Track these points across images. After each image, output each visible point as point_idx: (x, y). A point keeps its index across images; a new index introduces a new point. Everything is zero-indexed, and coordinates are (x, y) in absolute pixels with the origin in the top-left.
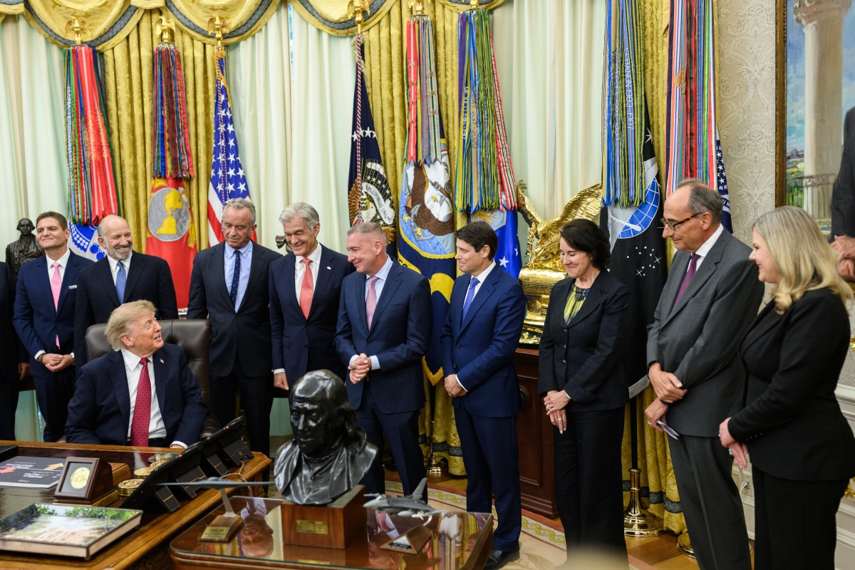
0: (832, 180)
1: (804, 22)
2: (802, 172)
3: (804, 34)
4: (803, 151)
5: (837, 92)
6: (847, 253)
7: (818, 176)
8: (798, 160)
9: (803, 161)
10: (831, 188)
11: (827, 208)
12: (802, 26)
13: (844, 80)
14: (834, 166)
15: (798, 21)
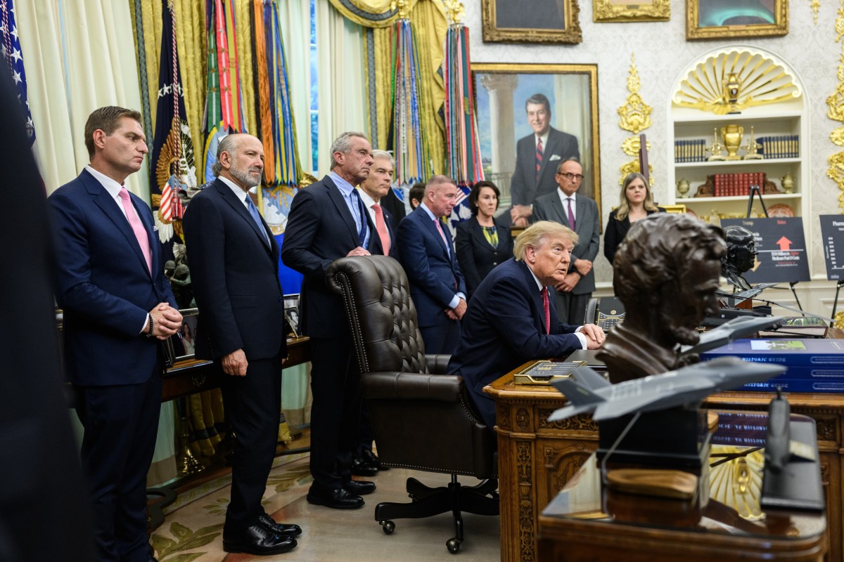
0: (510, 175)
1: (488, 88)
2: (491, 171)
3: (488, 95)
4: (490, 159)
5: (511, 130)
6: (521, 214)
7: (501, 174)
8: (487, 164)
9: (491, 165)
10: (510, 180)
11: (508, 191)
12: (487, 91)
13: (516, 124)
14: (512, 168)
15: (484, 87)
